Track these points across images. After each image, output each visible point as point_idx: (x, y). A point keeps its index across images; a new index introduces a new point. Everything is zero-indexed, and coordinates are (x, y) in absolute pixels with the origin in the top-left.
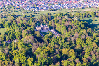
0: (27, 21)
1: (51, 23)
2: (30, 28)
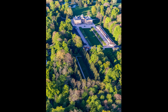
0: (61, 5)
1: (95, 10)
2: (64, 25)
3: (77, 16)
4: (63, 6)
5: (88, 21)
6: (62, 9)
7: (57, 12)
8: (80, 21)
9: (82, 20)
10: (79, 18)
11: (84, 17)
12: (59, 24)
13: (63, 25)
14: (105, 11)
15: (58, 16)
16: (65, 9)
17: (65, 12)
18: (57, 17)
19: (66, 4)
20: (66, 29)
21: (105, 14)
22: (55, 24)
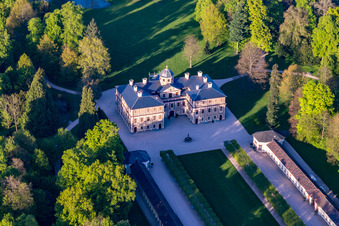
1: (220, 22)
2: (88, 175)
3: (138, 80)
4: (51, 18)
5: (201, 105)
6: (46, 39)
7: (24, 61)
8: (157, 113)
9: (167, 100)
10: (152, 94)
11: (176, 83)
12: (56, 162)
13: (78, 172)
14: (275, 33)
15: (36, 90)
16: (67, 37)
17: (67, 56)
18: (30, 96)
19: (70, 14)
20: (98, 197)
21: (275, 40)
22: (30, 163)
